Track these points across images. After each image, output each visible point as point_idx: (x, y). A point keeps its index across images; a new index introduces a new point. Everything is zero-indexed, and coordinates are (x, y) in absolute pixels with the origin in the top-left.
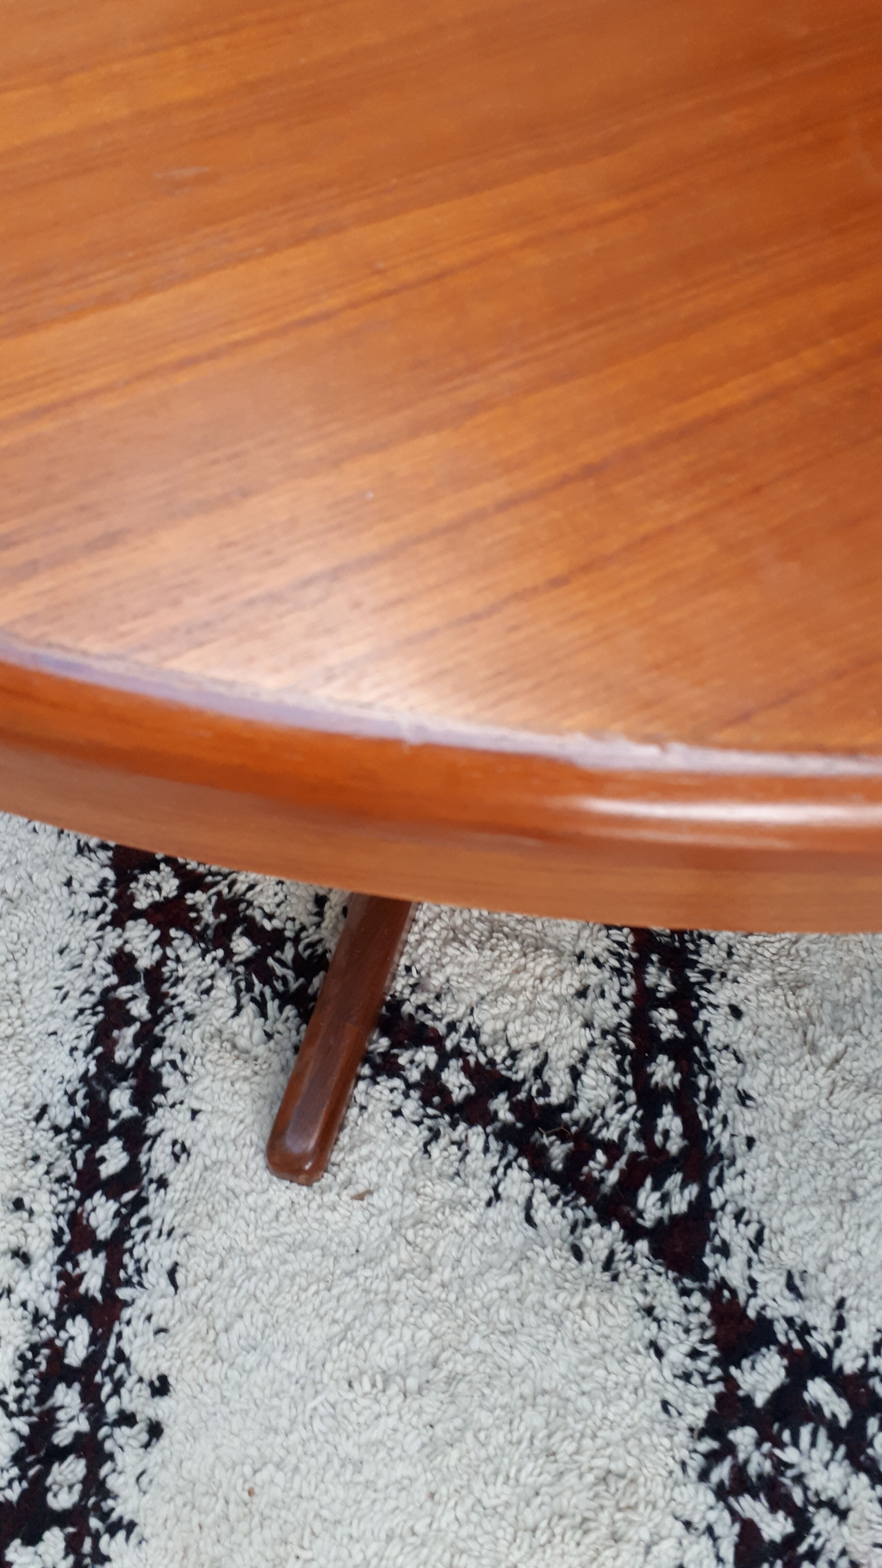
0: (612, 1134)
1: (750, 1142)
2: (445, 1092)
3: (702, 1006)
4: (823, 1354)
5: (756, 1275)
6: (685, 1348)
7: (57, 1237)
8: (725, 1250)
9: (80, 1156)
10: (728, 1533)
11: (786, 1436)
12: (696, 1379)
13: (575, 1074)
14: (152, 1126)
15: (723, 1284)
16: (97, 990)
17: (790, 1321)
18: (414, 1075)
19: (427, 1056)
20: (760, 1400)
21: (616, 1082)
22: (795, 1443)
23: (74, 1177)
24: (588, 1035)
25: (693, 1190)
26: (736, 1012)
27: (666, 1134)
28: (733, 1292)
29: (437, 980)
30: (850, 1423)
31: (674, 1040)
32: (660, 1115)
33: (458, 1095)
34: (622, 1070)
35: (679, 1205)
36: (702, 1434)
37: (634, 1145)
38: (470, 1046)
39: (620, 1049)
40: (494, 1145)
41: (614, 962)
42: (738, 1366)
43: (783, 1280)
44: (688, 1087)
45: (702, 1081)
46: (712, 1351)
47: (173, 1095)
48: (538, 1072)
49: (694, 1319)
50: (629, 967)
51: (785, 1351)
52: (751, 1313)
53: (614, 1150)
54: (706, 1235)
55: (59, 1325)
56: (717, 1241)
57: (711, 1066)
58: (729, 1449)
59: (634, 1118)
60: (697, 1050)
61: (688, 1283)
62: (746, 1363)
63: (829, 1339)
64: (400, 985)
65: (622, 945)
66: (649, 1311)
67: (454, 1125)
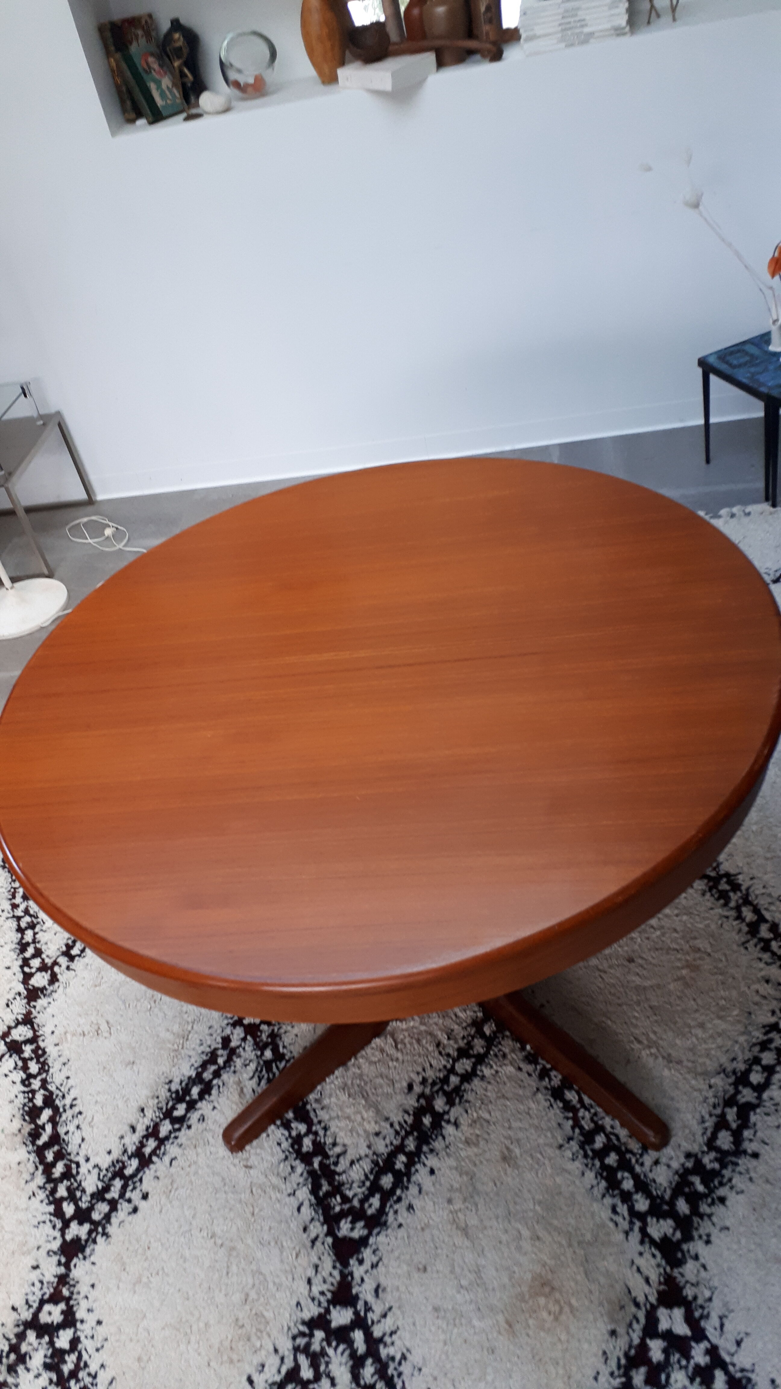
0: (350, 1194)
1: (400, 1226)
2: (301, 1145)
3: (419, 1162)
4: (370, 1322)
5: (366, 1279)
6: (320, 1289)
7: (147, 1128)
8: (361, 1262)
9: (170, 1104)
10: (289, 1364)
11: (334, 1344)
12: (316, 1302)
13: (352, 1163)
14: (199, 1105)
15: (351, 1274)
16: (213, 1047)
17: (366, 1303)
18: (294, 1133)
19: (302, 1128)
20: (334, 1325)
21: (366, 1175)
22: (336, 1349)
23: (164, 1110)
24: (367, 1151)
25: (365, 1232)
26: (432, 1172)
27: (370, 1206)
28: (352, 1278)
29: (326, 1101)
30: (361, 1355)
31: (400, 1171)
32: (373, 1196)
33: (305, 1149)
34: (371, 1172)
35: (356, 1234)
36: (304, 1323)
37: (356, 1203)
38: (321, 1133)
39: (376, 1163)
40: (305, 1174)
41: (398, 1128)
42: (334, 1307)
43: (374, 1286)
44: (392, 1191)
45: (398, 1192)
46: (329, 1296)
47: (212, 1098)
48: (338, 1156)
49: (330, 1279)
50: (403, 1133)
51: (356, 1313)
52: (354, 1291)
53: (345, 1199)
54: (358, 1251)
55: (130, 1158)
56: (360, 1257)
57: (407, 1188)
58: (311, 1335)
59: (363, 1193)
60: (405, 1179)
61: (338, 1265)
62: (338, 1308)
63: (375, 1319)
64: (312, 1097)
65: (406, 1122)
66: (316, 1267)
67: (295, 1159)
